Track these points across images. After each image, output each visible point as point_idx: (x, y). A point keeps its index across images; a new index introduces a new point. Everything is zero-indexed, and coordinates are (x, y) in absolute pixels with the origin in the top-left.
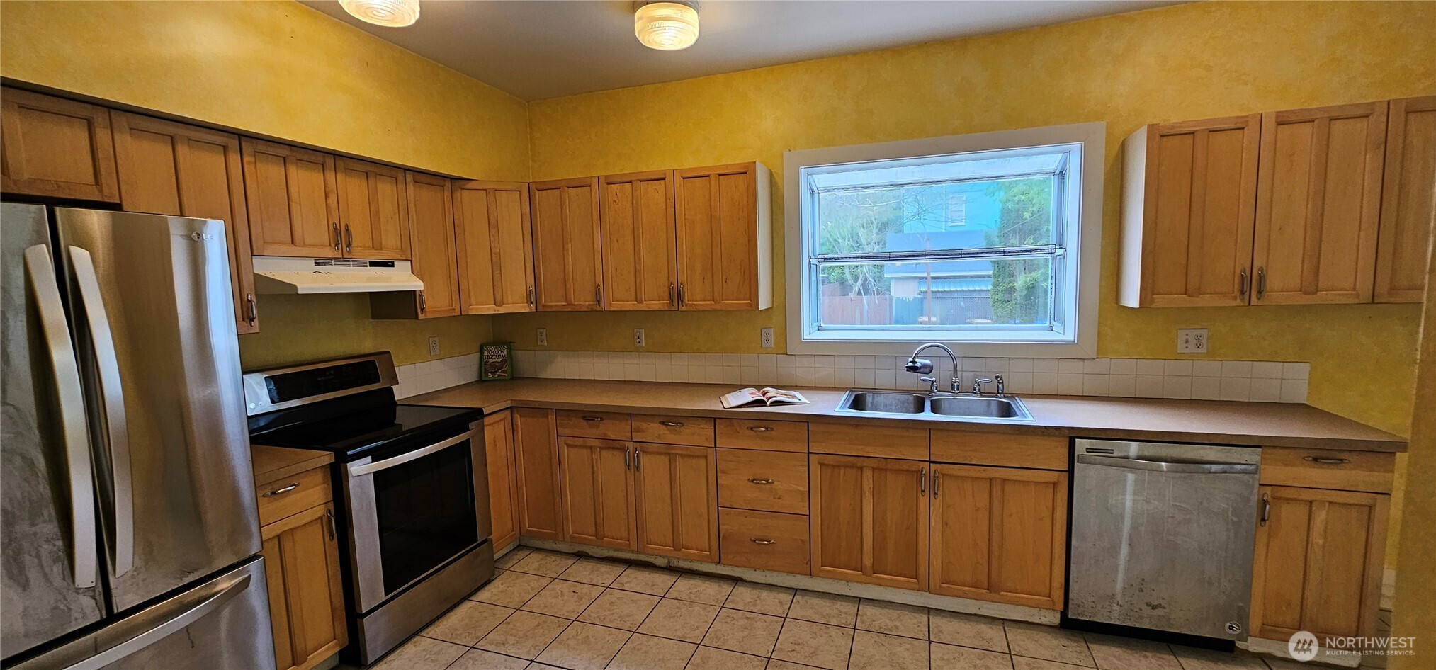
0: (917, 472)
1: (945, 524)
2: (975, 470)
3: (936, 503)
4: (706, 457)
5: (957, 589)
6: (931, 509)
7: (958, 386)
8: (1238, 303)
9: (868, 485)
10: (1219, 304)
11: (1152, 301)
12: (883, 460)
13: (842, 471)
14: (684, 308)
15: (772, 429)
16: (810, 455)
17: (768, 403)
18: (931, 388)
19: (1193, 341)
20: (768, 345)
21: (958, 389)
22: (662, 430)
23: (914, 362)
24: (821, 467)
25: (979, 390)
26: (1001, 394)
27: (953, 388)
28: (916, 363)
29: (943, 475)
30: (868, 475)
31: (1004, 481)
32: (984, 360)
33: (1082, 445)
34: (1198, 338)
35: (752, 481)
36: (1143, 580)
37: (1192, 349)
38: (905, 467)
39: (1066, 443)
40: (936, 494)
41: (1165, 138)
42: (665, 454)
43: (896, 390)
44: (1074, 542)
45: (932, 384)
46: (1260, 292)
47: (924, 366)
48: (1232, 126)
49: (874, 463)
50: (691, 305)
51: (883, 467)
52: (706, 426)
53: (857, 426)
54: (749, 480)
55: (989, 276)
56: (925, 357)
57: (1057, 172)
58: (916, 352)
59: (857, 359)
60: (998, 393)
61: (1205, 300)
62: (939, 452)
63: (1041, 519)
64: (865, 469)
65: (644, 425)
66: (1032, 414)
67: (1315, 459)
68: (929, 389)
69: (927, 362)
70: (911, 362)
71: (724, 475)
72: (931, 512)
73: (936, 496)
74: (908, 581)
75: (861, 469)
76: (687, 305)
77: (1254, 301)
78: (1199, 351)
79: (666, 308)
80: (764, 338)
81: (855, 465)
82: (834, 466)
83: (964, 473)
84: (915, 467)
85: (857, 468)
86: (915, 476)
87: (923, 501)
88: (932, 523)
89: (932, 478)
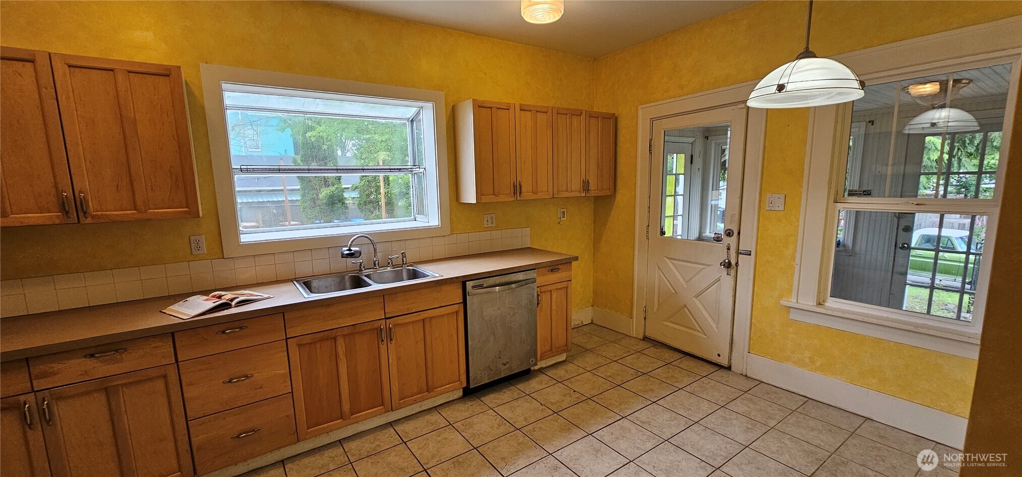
0: (377, 329)
1: (399, 359)
2: (414, 316)
3: (392, 346)
4: (165, 377)
5: (410, 400)
6: (389, 352)
7: (378, 263)
8: (513, 199)
9: (341, 350)
10: (506, 200)
11: (481, 199)
12: (351, 327)
13: (318, 346)
14: (89, 220)
15: (246, 327)
16: (288, 340)
17: (233, 303)
18: (360, 267)
19: (490, 221)
20: (198, 252)
21: (378, 266)
22: (90, 364)
23: (350, 250)
24: (299, 348)
25: (392, 264)
26: (405, 264)
27: (375, 265)
28: (352, 250)
29: (394, 325)
30: (341, 342)
31: (431, 318)
32: (390, 243)
33: (469, 285)
34: (492, 218)
35: (230, 382)
36: (500, 352)
37: (490, 225)
38: (369, 327)
39: (460, 285)
40: (391, 340)
41: (480, 108)
42: (98, 390)
43: (330, 274)
44: (470, 343)
45: (361, 265)
46: (520, 193)
47: (356, 251)
48: (505, 107)
49: (346, 331)
50: (99, 217)
51: (354, 331)
52: (161, 344)
53: (328, 305)
54: (223, 382)
55: (299, 190)
56: (355, 246)
57: (410, 120)
58: (350, 243)
59: (296, 254)
60: (403, 264)
61: (502, 198)
62: (391, 309)
63: (451, 336)
64: (338, 338)
65: (56, 366)
66: (434, 272)
67: (552, 271)
68: (359, 268)
69: (357, 249)
70: (347, 250)
71: (191, 386)
72: (390, 354)
73: (392, 342)
74: (378, 410)
75: (335, 339)
76: (93, 217)
77: (519, 198)
78: (492, 225)
79: (57, 222)
80: (193, 246)
81: (330, 337)
82: (311, 343)
83: (407, 321)
84: (376, 325)
85: (331, 338)
86: (376, 332)
87: (383, 348)
88: (391, 361)
89: (387, 330)
